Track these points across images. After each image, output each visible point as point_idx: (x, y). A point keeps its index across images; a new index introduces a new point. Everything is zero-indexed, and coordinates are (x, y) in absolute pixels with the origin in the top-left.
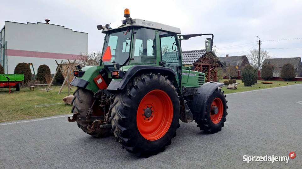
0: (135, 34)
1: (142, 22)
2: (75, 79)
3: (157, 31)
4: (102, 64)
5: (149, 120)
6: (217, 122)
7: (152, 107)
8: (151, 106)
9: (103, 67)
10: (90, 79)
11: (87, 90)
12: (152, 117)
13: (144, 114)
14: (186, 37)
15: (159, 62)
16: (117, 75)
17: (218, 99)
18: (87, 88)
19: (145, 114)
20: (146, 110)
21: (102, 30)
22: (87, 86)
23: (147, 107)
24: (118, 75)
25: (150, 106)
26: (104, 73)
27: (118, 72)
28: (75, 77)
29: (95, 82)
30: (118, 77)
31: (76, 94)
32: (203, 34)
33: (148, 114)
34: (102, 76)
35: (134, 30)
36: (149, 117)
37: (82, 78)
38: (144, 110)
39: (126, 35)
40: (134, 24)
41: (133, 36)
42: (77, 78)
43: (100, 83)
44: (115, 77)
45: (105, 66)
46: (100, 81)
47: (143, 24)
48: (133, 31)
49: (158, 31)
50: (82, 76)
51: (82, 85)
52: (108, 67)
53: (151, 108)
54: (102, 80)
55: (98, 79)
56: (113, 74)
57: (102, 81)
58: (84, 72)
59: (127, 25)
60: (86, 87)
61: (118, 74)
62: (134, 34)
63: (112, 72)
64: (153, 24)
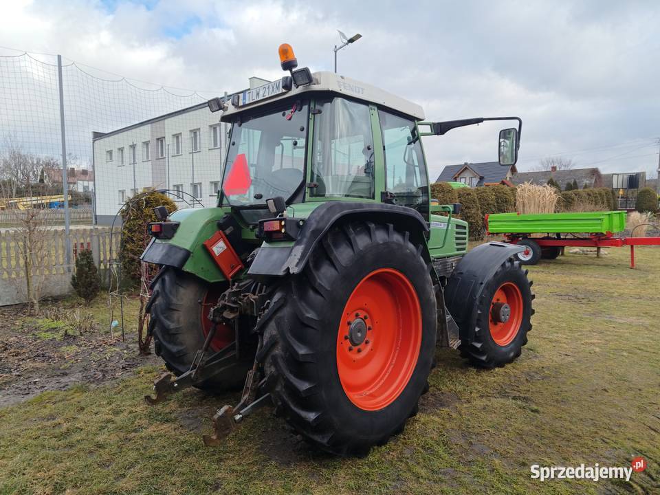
0: (318, 116)
1: (339, 82)
2: (155, 246)
3: (373, 107)
4: (225, 202)
5: (359, 351)
6: (505, 341)
7: (368, 316)
8: (366, 314)
9: (229, 210)
10: (195, 244)
11: (187, 273)
12: (367, 342)
13: (347, 334)
14: (441, 128)
15: (383, 194)
16: (279, 231)
17: (511, 285)
18: (188, 268)
19: (351, 334)
20: (353, 326)
21: (221, 112)
22: (188, 263)
23: (357, 316)
24: (283, 231)
25: (362, 314)
26: (231, 227)
27: (283, 223)
28: (154, 238)
29: (207, 250)
30: (280, 236)
31: (157, 287)
32: (484, 117)
33: (359, 335)
34: (225, 233)
35: (315, 106)
36: (360, 344)
37: (172, 242)
38: (349, 324)
39: (290, 119)
40: (315, 87)
41: (311, 122)
42: (157, 241)
43: (222, 254)
44: (272, 237)
45: (233, 207)
46: (219, 248)
47: (340, 87)
48: (312, 106)
49: (376, 108)
50: (173, 236)
51: (174, 261)
52: (241, 211)
53: (365, 318)
54: (227, 245)
55: (214, 243)
56: (266, 229)
57: (225, 247)
58: (177, 225)
59: (295, 91)
60: (184, 267)
61: (281, 227)
62: (314, 114)
63: (262, 223)
64: (363, 89)
